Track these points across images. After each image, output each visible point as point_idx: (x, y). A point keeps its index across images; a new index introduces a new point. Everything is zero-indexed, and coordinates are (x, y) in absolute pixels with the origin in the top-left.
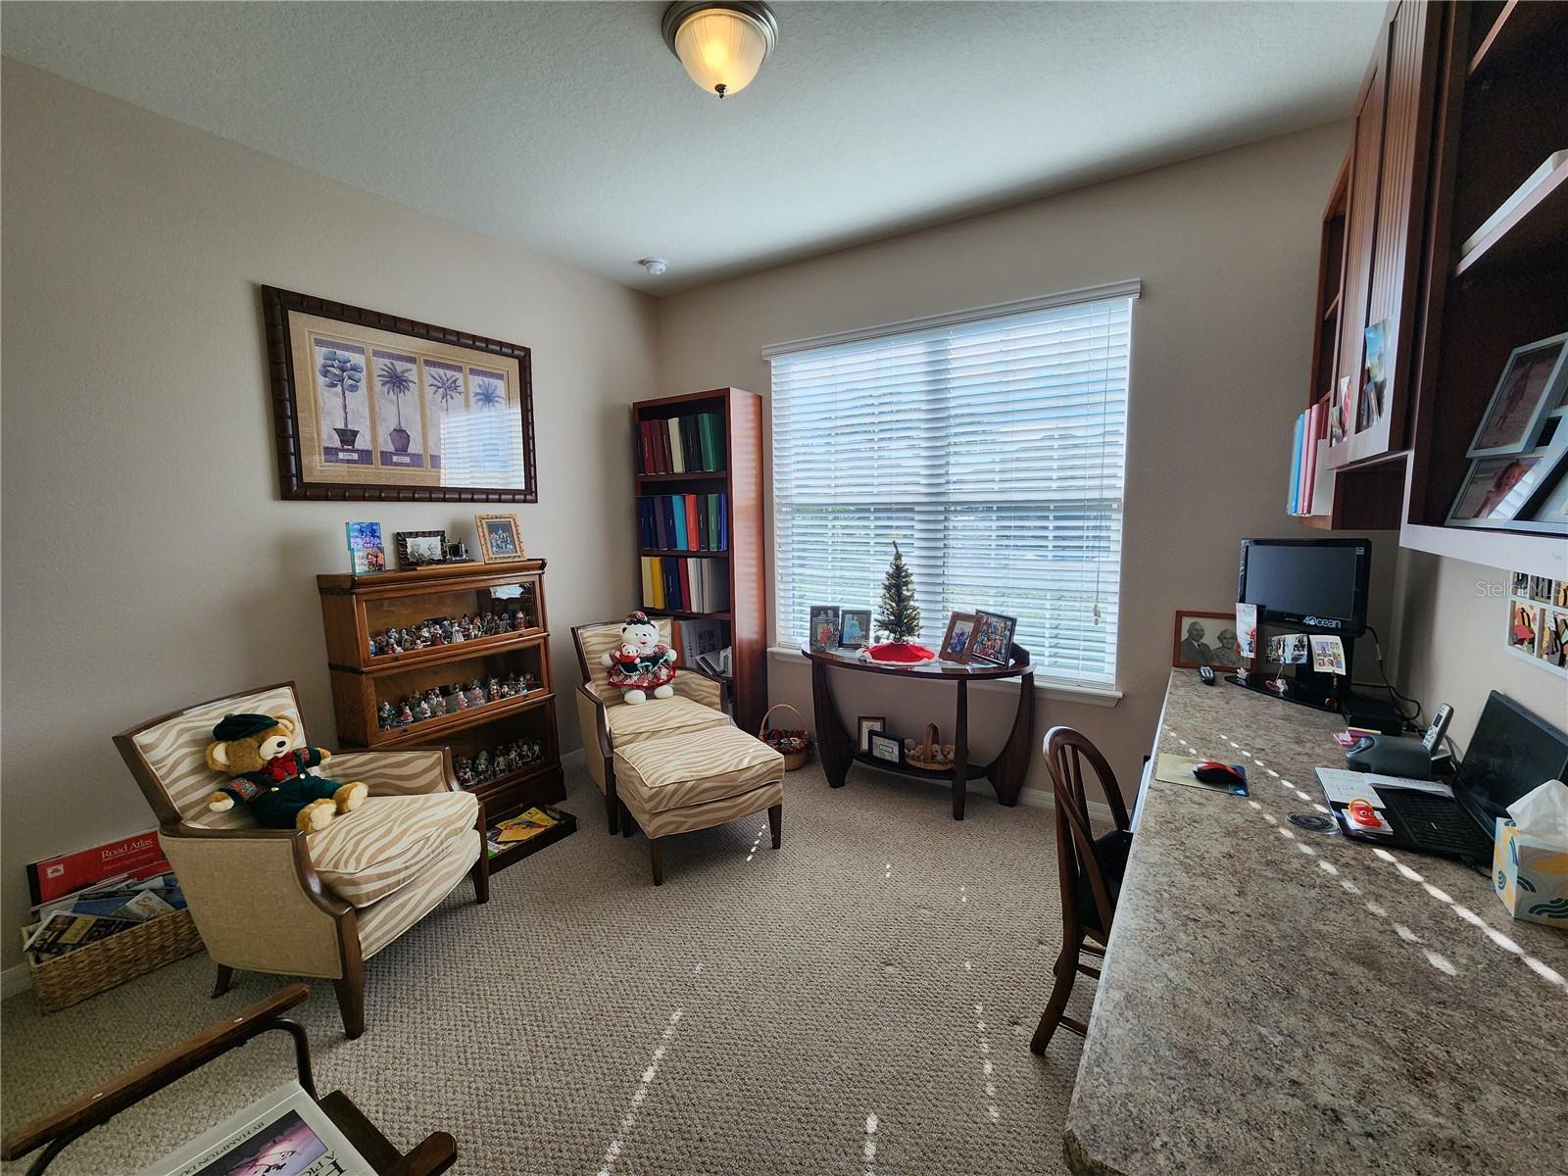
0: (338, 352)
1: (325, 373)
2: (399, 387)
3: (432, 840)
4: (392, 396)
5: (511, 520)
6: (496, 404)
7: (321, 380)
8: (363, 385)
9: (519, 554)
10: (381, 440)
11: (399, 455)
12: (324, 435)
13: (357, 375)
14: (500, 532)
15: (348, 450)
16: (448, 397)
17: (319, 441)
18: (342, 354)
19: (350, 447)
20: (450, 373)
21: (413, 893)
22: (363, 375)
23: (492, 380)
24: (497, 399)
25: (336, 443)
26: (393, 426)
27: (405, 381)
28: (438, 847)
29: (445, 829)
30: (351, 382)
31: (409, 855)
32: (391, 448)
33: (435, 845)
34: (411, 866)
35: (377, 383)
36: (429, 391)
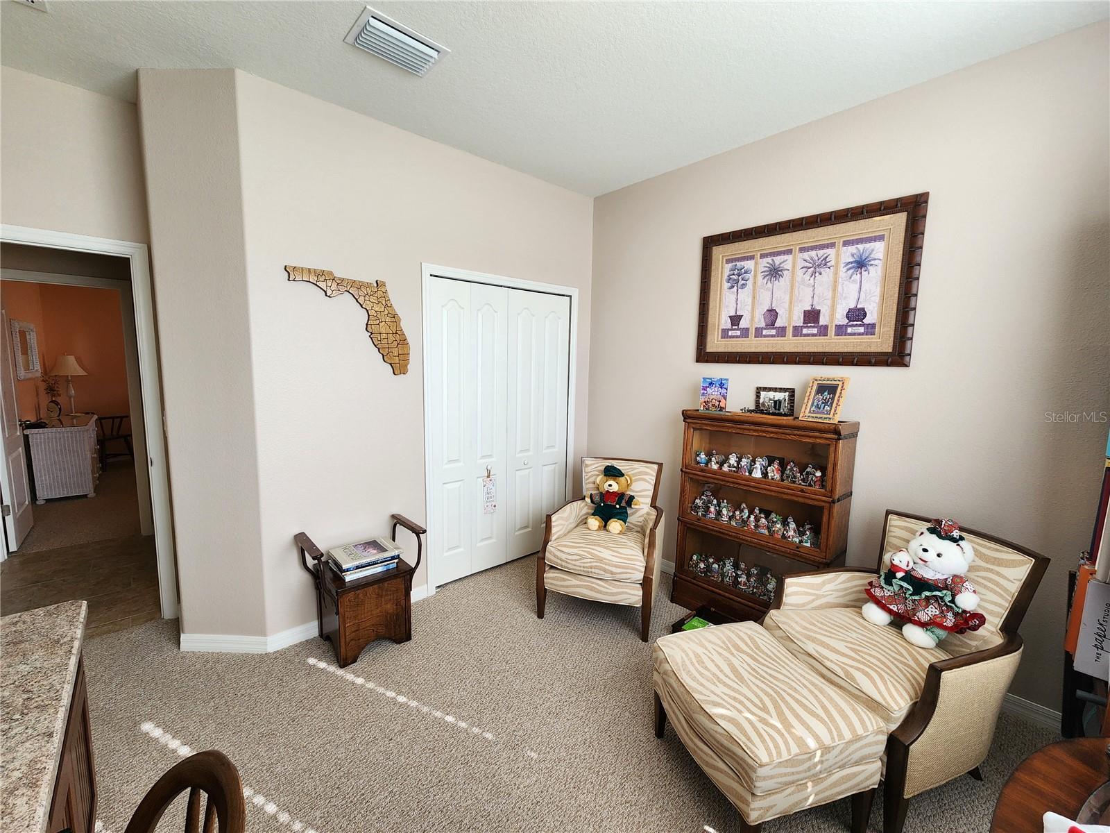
0: (738, 263)
1: (729, 280)
2: (775, 276)
3: (585, 561)
4: (769, 285)
5: (840, 383)
6: (870, 268)
7: (726, 285)
8: (750, 283)
9: (831, 416)
10: (756, 320)
11: (768, 329)
12: (723, 321)
13: (747, 276)
14: (826, 393)
15: (735, 329)
16: (817, 274)
17: (718, 326)
18: (739, 264)
19: (736, 327)
20: (821, 252)
21: (570, 578)
22: (751, 276)
23: (867, 245)
24: (872, 262)
25: (729, 325)
26: (767, 307)
27: (781, 271)
28: (587, 567)
29: (596, 562)
30: (743, 282)
31: (570, 557)
32: (763, 325)
33: (585, 565)
34: (569, 563)
35: (760, 277)
36: (800, 273)
